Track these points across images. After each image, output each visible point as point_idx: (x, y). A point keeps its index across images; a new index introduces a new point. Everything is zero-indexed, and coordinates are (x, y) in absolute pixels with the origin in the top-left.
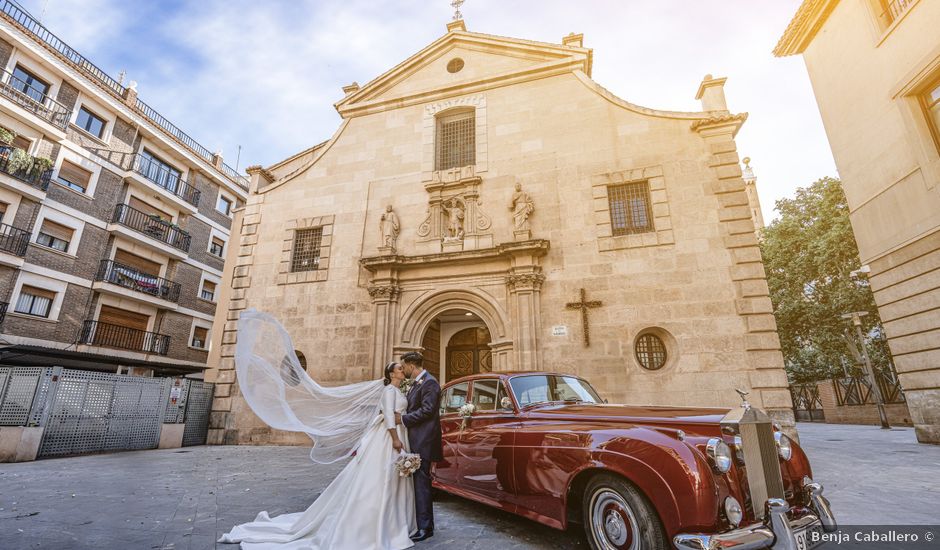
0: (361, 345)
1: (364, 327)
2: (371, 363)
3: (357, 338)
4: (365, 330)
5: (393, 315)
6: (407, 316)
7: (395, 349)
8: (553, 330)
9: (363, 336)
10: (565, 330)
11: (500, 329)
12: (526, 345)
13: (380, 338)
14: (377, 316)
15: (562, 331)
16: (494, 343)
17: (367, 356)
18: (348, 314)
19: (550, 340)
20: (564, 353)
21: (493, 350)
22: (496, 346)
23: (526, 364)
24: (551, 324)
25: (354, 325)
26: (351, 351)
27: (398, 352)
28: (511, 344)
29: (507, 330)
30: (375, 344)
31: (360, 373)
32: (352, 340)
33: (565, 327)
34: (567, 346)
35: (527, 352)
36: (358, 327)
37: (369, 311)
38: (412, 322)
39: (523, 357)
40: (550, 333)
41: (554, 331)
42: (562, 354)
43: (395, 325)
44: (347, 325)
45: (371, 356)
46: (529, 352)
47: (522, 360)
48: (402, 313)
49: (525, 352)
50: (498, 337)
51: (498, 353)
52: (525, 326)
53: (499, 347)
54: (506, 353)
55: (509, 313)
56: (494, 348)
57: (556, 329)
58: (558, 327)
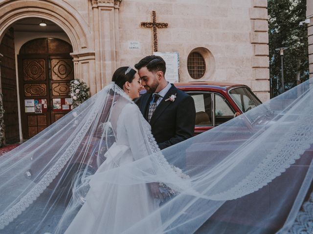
8: (128, 45)
10: (139, 45)
11: (82, 39)
12: (108, 56)
15: (136, 46)
16: (75, 52)
19: (126, 52)
22: (77, 56)
24: (127, 39)
28: (93, 54)
29: (89, 42)
33: (139, 42)
35: (108, 62)
39: (104, 67)
40: (126, 47)
41: (130, 46)
46: (110, 62)
47: (104, 69)
49: (106, 62)
50: (80, 48)
51: (80, 62)
52: (107, 40)
53: (82, 56)
54: (88, 62)
55: (92, 26)
56: (76, 57)
57: (131, 43)
58: (133, 42)
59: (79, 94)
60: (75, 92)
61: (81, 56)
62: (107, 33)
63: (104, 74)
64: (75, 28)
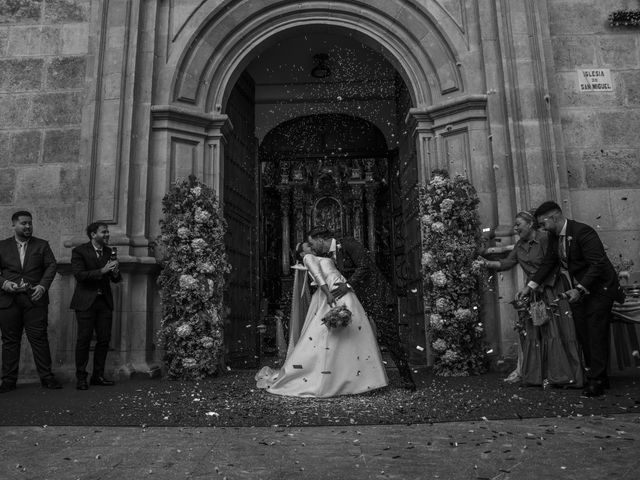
0: (60, 110)
1: (66, 61)
2: (86, 151)
3: (46, 88)
4: (70, 68)
5: (151, 26)
6: (189, 32)
7: (156, 116)
8: (578, 78)
9: (63, 84)
10: (607, 78)
11: (445, 70)
12: (527, 106)
13: (112, 86)
14: (104, 27)
15: (601, 80)
16: (422, 107)
17: (74, 136)
18: (22, 27)
19: (574, 99)
20: (610, 130)
21: (421, 126)
22: (428, 116)
23: (529, 151)
24: (572, 64)
25: (37, 55)
26: (28, 124)
27: (165, 124)
28: (481, 104)
29: (467, 72)
30: (99, 99)
31: (56, 181)
32: (32, 93)
33: (606, 71)
34: (616, 116)
35: (531, 124)
36: (49, 61)
37: (81, 19)
38: (204, 49)
39: (520, 135)
40: (573, 83)
41: (581, 80)
42: (605, 133)
43: (157, 53)
44: (19, 56)
45: (87, 132)
46: (536, 123)
47: (521, 144)
48: (177, 23)
49: (524, 123)
50: (436, 93)
51: (438, 133)
52: (523, 60)
53: (444, 116)
54: (465, 130)
55: (472, 31)
56: (424, 120)
57: (586, 75)
58: (590, 71)
59: (450, 215)
60: (439, 210)
61: (439, 117)
62: (521, 41)
63: (521, 157)
64: (422, 42)
